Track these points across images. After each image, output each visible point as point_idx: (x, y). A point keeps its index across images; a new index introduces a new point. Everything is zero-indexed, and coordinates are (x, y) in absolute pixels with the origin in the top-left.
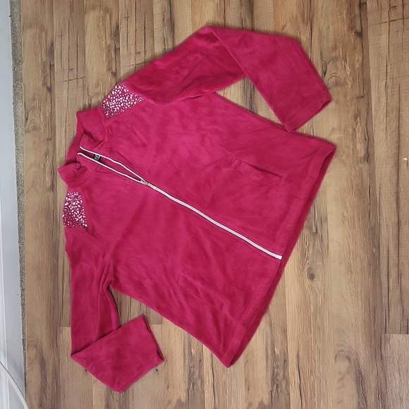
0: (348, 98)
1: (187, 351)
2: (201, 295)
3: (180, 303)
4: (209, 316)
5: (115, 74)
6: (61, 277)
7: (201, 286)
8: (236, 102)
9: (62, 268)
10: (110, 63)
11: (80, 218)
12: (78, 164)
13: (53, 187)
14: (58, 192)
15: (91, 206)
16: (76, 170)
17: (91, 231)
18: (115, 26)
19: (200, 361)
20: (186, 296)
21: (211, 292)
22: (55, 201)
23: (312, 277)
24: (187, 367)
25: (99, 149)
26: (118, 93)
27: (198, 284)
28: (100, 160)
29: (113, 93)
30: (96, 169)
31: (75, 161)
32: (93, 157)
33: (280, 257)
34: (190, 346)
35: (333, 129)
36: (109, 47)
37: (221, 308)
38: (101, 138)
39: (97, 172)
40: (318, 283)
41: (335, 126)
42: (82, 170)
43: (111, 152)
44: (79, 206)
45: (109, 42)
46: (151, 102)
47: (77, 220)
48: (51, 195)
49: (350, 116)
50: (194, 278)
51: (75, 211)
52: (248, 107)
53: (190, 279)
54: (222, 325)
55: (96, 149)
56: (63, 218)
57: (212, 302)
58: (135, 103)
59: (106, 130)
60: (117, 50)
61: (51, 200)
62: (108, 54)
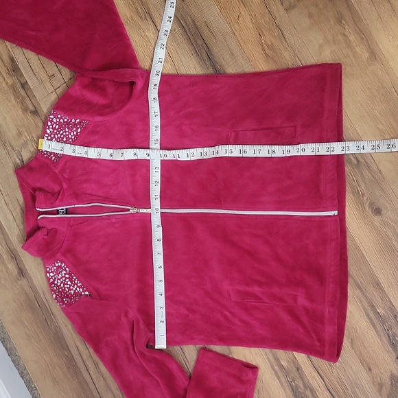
0: (321, 6)
1: (276, 367)
2: (266, 300)
3: (243, 321)
4: (285, 317)
5: (35, 112)
6: (83, 366)
7: (260, 289)
8: (195, 73)
9: (79, 356)
10: (22, 103)
11: (76, 288)
12: (44, 230)
13: (22, 272)
14: (31, 274)
15: (81, 269)
16: (45, 237)
17: (96, 296)
18: (9, 61)
19: (298, 369)
20: (246, 309)
21: (276, 290)
22: (32, 287)
23: (378, 211)
24: (285, 384)
25: (61, 201)
26: (54, 129)
27: (256, 289)
28: (67, 212)
29: (48, 132)
30: (69, 224)
31: (38, 228)
32: (57, 212)
33: (336, 213)
34: (277, 360)
35: (321, 46)
36: (13, 87)
37: (296, 301)
38: (57, 188)
39: (72, 226)
40: (388, 214)
41: (321, 41)
42: (52, 233)
43: (78, 197)
44: (67, 276)
45: (10, 82)
46: (99, 119)
47: (72, 292)
48: (23, 282)
49: (332, 23)
50: (247, 285)
51: (64, 284)
52: (211, 71)
53: (242, 288)
54: (305, 320)
55: (57, 202)
56: (56, 298)
57: (282, 300)
58: (79, 130)
59: (60, 176)
60: (24, 85)
61: (27, 288)
62: (17, 95)
